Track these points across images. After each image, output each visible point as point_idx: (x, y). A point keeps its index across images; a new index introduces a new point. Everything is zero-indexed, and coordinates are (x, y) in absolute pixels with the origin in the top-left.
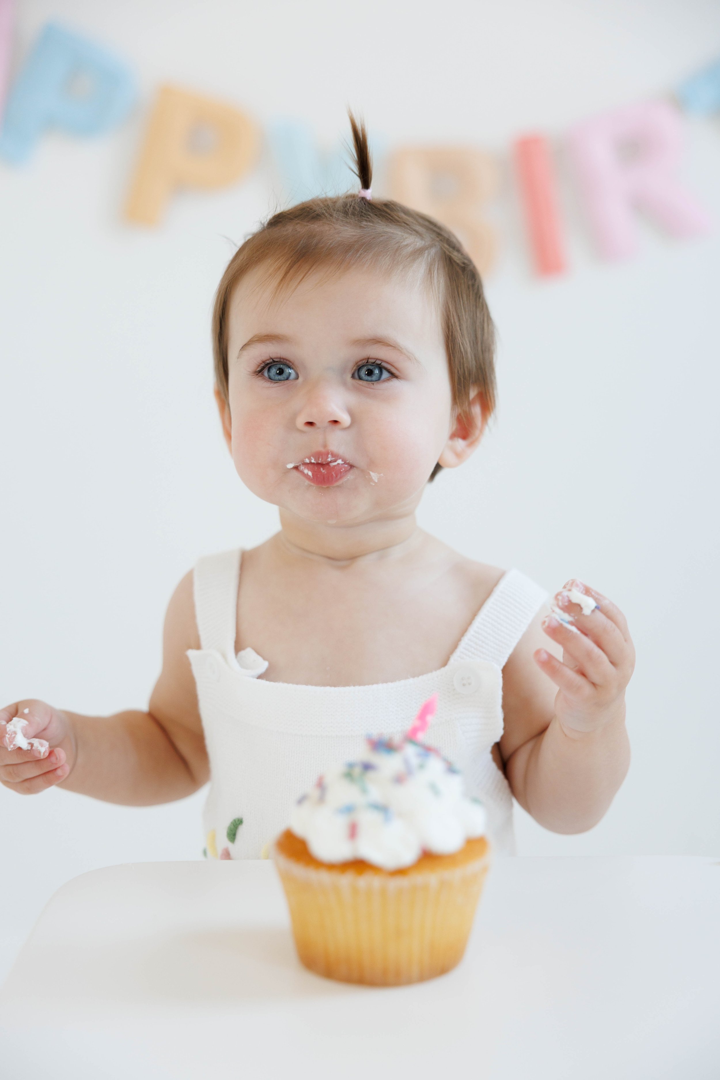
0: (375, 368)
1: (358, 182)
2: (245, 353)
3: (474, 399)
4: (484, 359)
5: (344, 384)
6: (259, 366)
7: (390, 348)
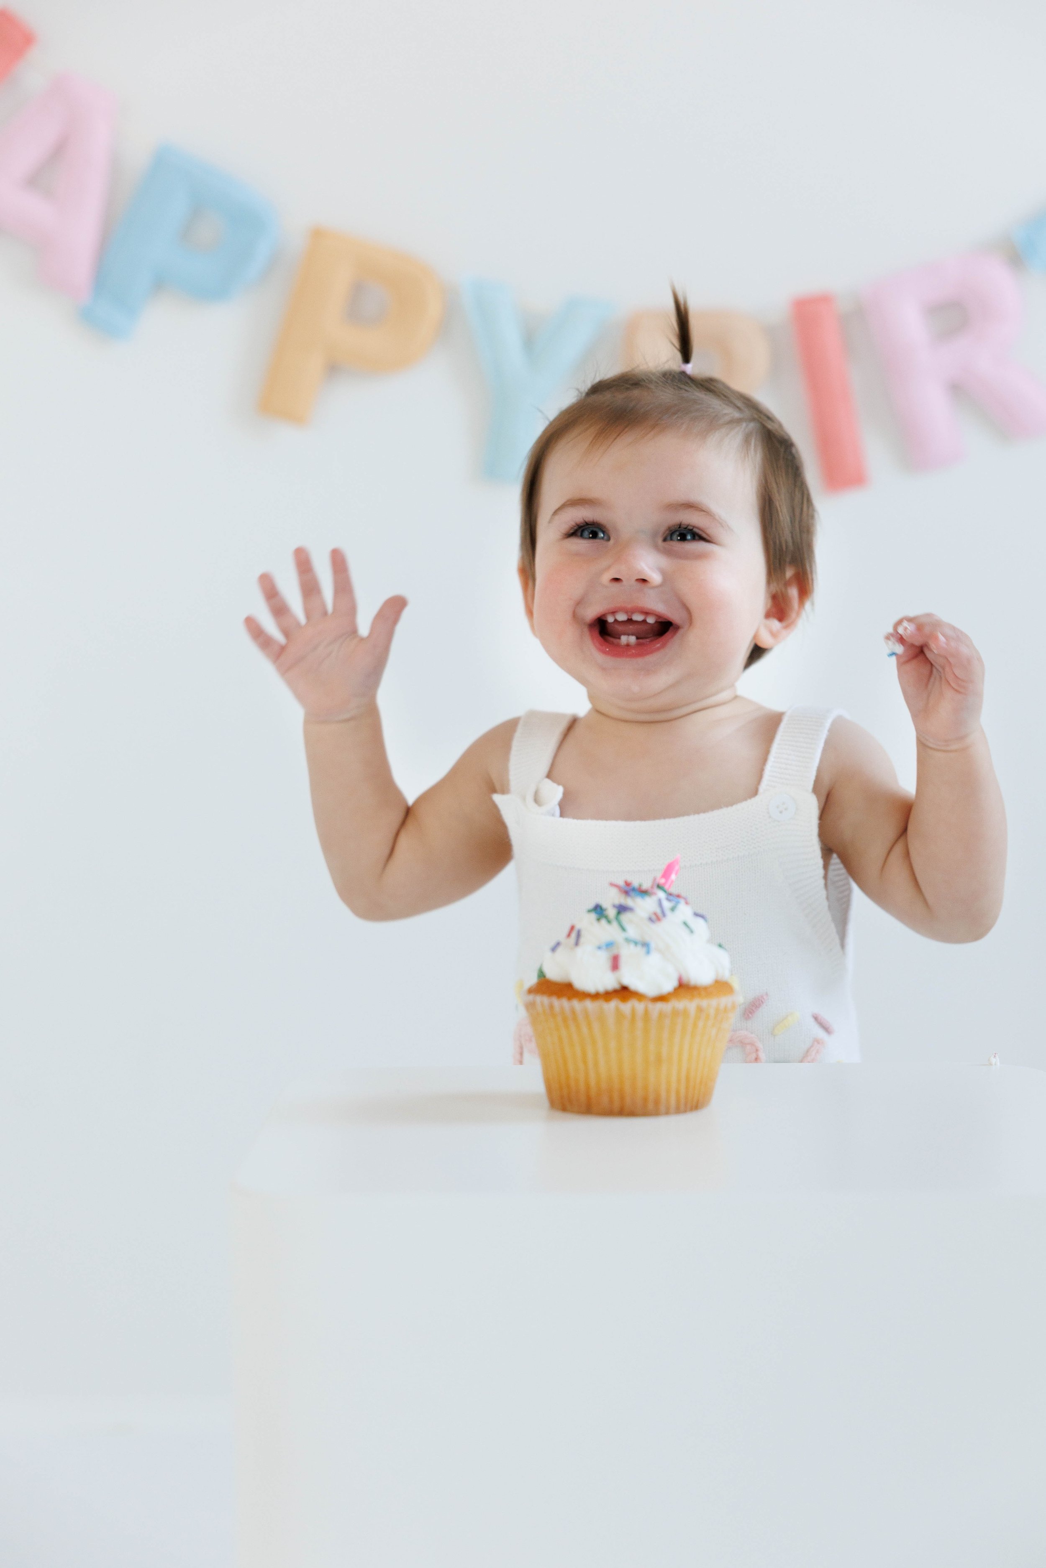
0: (688, 533)
1: (679, 356)
2: (557, 517)
3: (791, 578)
4: (801, 538)
5: (656, 547)
6: (572, 528)
7: (703, 513)
